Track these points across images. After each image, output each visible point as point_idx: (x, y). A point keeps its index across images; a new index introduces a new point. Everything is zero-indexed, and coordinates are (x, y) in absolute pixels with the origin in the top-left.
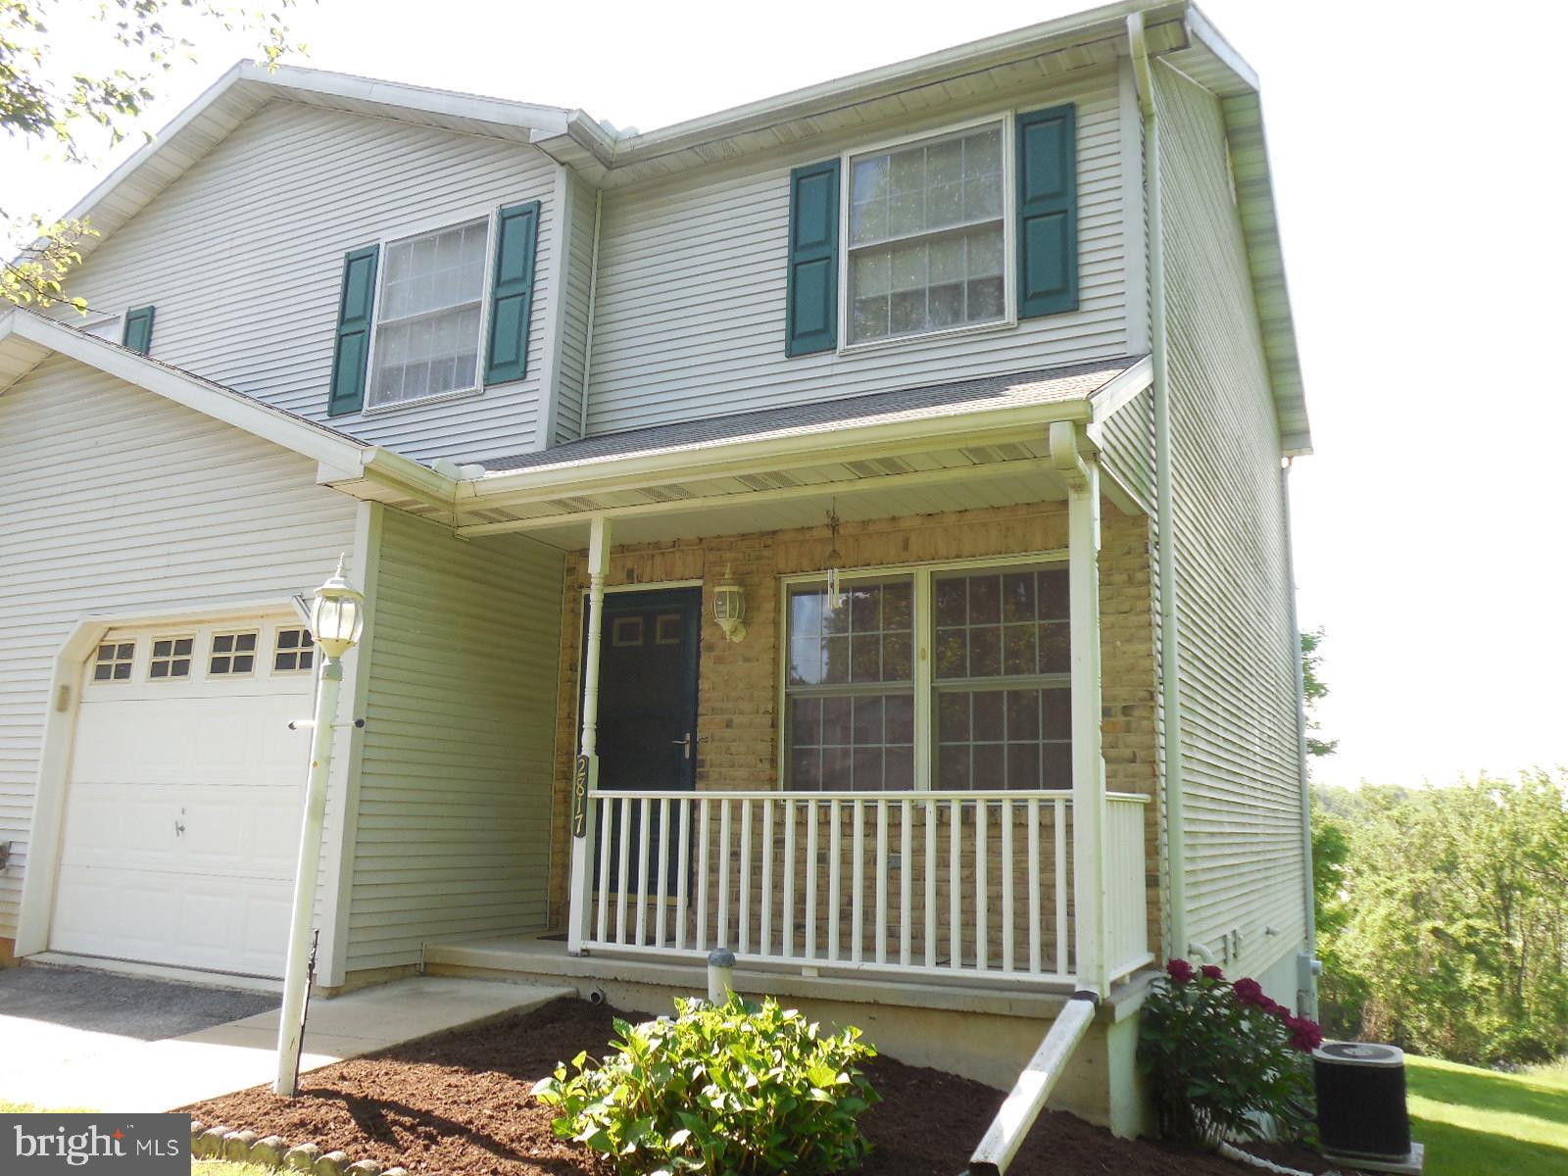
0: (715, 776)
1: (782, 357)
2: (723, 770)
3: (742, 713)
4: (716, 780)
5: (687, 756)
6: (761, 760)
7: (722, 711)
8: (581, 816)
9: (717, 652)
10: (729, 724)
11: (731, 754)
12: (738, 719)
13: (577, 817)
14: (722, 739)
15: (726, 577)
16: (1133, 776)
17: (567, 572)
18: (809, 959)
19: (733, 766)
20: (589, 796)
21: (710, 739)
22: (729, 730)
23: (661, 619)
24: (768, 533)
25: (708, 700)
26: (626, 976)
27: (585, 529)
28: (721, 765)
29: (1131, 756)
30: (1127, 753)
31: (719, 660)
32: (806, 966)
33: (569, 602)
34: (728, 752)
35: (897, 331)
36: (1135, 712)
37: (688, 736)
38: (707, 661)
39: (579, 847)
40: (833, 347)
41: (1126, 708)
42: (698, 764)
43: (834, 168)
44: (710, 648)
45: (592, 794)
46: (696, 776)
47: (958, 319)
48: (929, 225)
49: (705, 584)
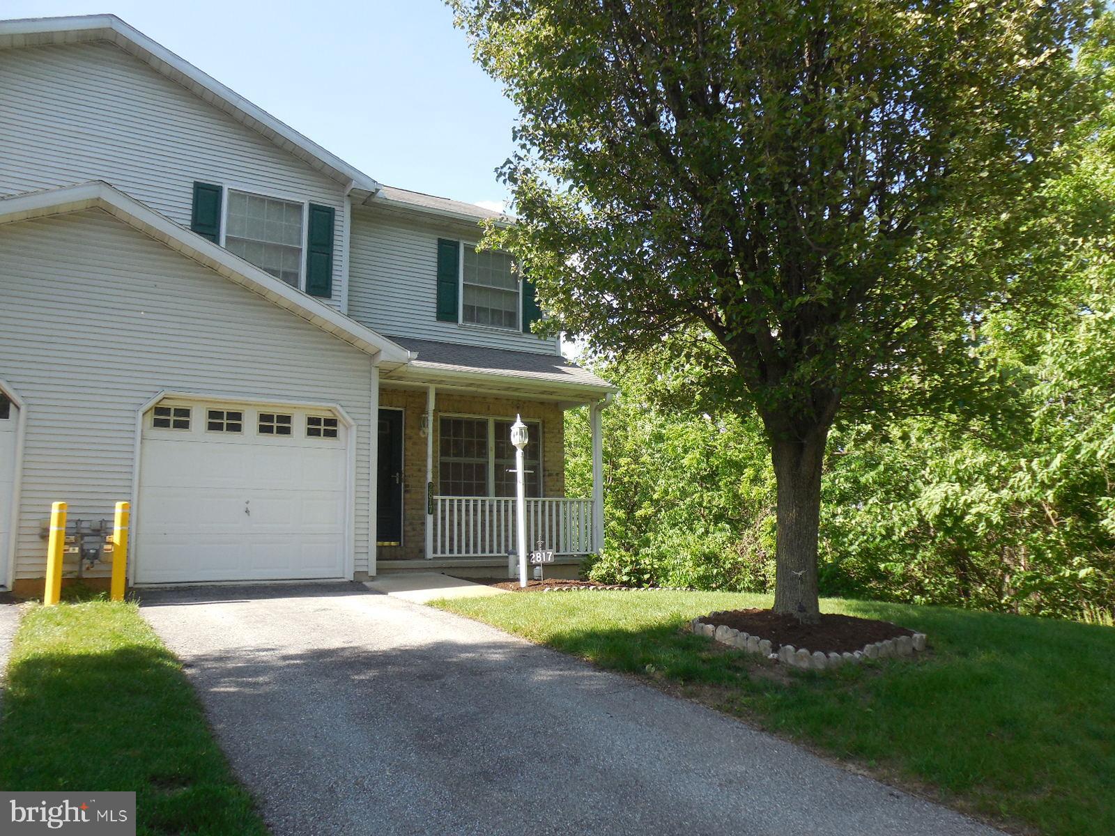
0: (414, 491)
1: (435, 319)
2: (417, 489)
4: (414, 493)
5: (398, 483)
7: (416, 465)
9: (414, 440)
11: (421, 483)
14: (417, 477)
25: (410, 460)
29: (558, 489)
35: (478, 322)
36: (559, 475)
37: (398, 474)
38: (409, 444)
39: (430, 518)
40: (457, 322)
41: (557, 474)
42: (406, 486)
43: (456, 245)
44: (410, 438)
45: (435, 497)
46: (405, 491)
47: (501, 325)
48: (493, 284)
49: (406, 410)
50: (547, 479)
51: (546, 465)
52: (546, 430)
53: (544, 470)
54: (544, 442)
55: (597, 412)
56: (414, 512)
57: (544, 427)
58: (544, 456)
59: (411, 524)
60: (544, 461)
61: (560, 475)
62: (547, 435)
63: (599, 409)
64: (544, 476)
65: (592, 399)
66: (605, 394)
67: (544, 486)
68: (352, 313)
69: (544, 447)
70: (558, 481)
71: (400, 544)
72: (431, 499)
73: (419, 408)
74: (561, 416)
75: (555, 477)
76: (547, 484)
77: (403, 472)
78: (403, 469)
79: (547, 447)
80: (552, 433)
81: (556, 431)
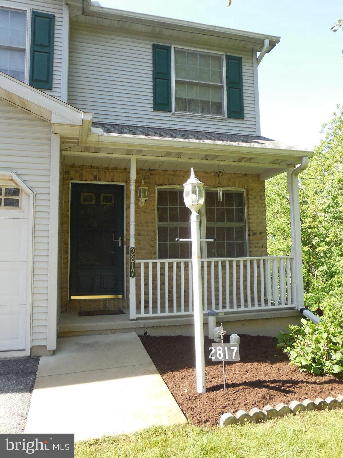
1: (152, 109)
3: (144, 231)
5: (120, 245)
12: (142, 233)
13: (132, 270)
14: (137, 240)
15: (142, 183)
16: (262, 251)
17: (65, 173)
18: (221, 310)
19: (141, 249)
20: (136, 262)
23: (102, 195)
24: (151, 170)
26: (158, 325)
27: (129, 161)
29: (262, 246)
30: (261, 245)
32: (221, 312)
33: (66, 185)
34: (139, 244)
35: (189, 111)
36: (263, 234)
37: (120, 238)
39: (132, 282)
40: (170, 111)
41: (260, 234)
43: (168, 49)
45: (137, 261)
47: (209, 112)
48: (200, 80)
49: (126, 184)
50: (252, 238)
51: (251, 225)
52: (250, 197)
53: (249, 230)
54: (248, 207)
55: (294, 176)
57: (248, 195)
58: (249, 219)
60: (249, 223)
62: (250, 201)
63: (296, 173)
64: (249, 235)
65: (288, 165)
66: (300, 159)
67: (250, 243)
68: (70, 101)
69: (248, 211)
70: (261, 239)
71: (123, 297)
72: (132, 263)
73: (138, 182)
74: (262, 185)
75: (259, 236)
76: (252, 242)
77: (125, 236)
78: (125, 234)
79: (251, 211)
80: (256, 199)
81: (259, 198)
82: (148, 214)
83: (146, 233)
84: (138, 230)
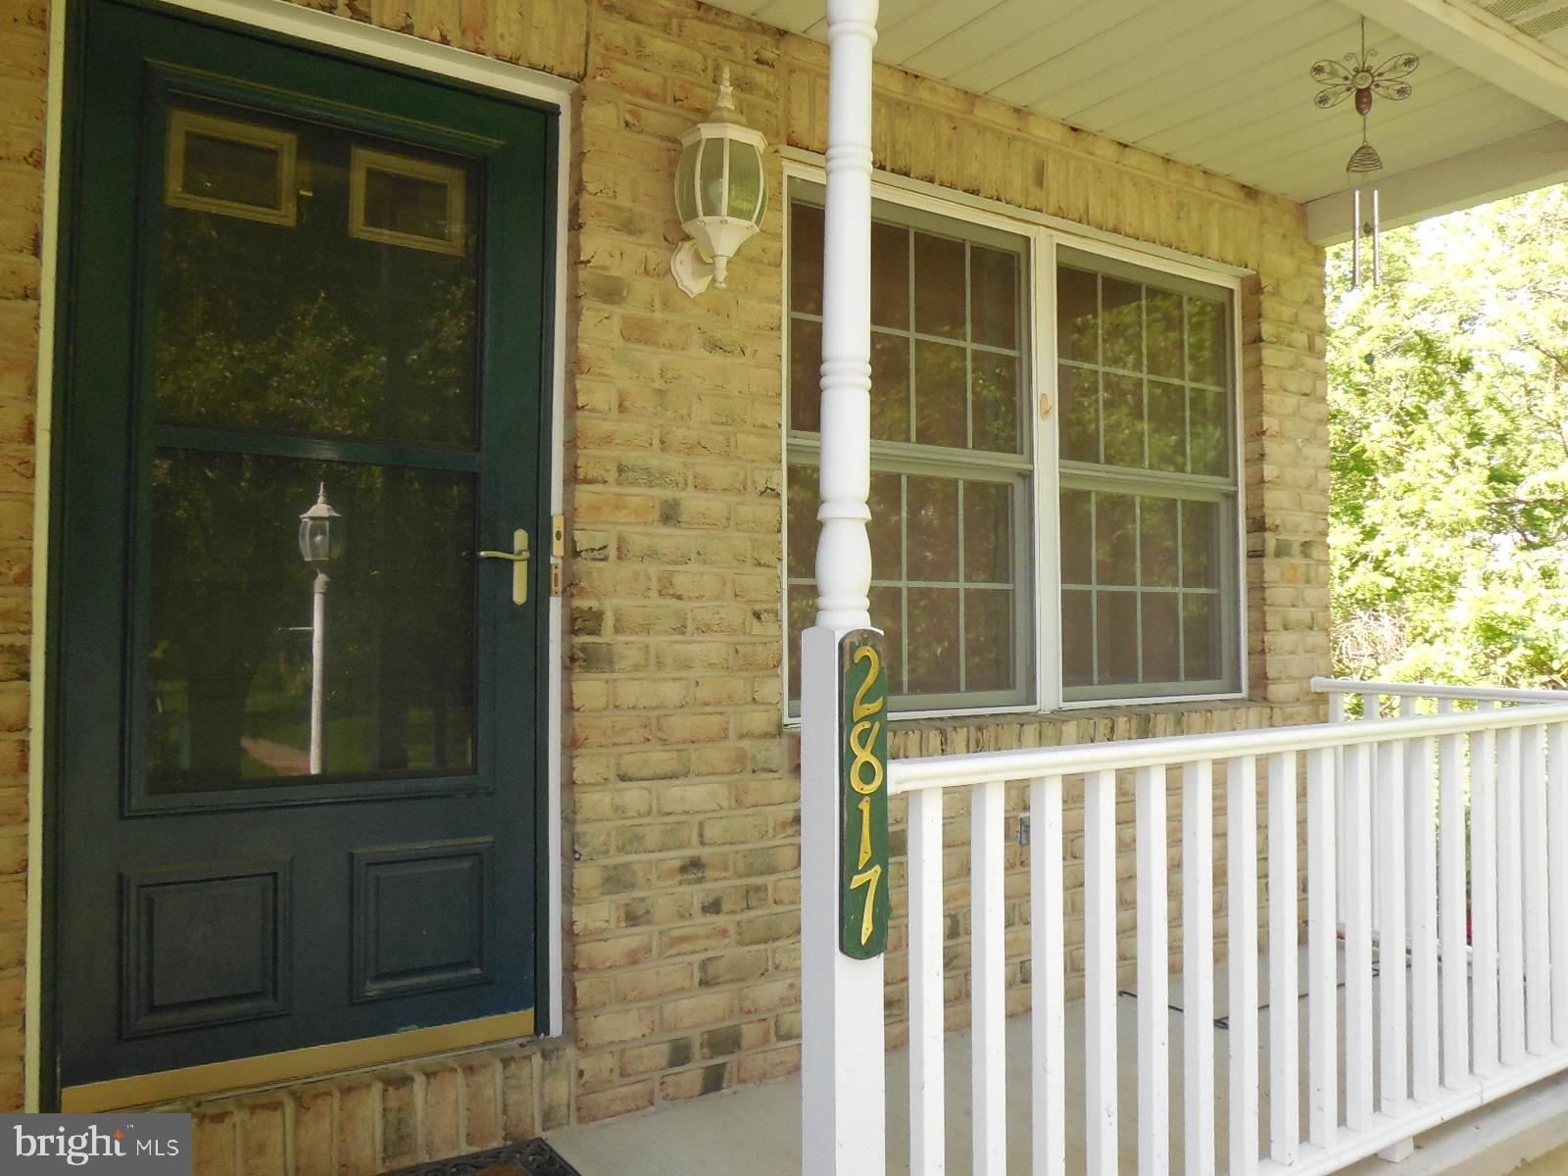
0: (634, 656)
2: (651, 640)
3: (703, 486)
4: (636, 668)
5: (520, 595)
6: (757, 615)
7: (653, 478)
8: (873, 874)
9: (633, 308)
10: (670, 515)
11: (679, 598)
12: (693, 503)
13: (857, 881)
14: (652, 554)
19: (682, 630)
20: (891, 790)
21: (612, 552)
22: (666, 530)
23: (364, 160)
24: (764, 29)
25: (607, 440)
28: (647, 629)
30: (1306, 614)
31: (638, 332)
34: (666, 588)
37: (521, 538)
38: (601, 328)
41: (1306, 545)
42: (579, 623)
44: (612, 293)
45: (896, 778)
46: (570, 661)
49: (579, 100)
50: (1272, 570)
52: (1262, 329)
53: (1257, 526)
54: (1258, 389)
56: (634, 796)
57: (1252, 314)
59: (616, 880)
60: (1259, 483)
61: (1316, 553)
62: (1266, 355)
64: (1256, 554)
67: (1263, 601)
70: (1308, 581)
71: (541, 1024)
72: (865, 806)
73: (670, 99)
74: (1316, 270)
75: (1298, 560)
76: (1271, 594)
77: (558, 524)
78: (556, 506)
79: (1271, 415)
80: (1289, 345)
81: (1301, 339)
82: (730, 360)
83: (713, 505)
84: (663, 474)
